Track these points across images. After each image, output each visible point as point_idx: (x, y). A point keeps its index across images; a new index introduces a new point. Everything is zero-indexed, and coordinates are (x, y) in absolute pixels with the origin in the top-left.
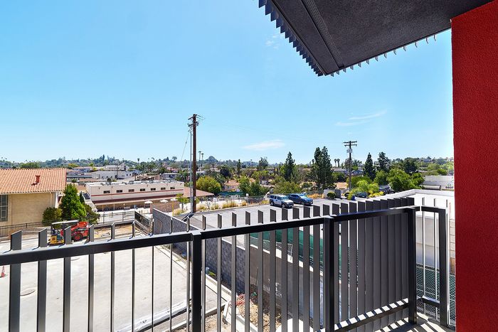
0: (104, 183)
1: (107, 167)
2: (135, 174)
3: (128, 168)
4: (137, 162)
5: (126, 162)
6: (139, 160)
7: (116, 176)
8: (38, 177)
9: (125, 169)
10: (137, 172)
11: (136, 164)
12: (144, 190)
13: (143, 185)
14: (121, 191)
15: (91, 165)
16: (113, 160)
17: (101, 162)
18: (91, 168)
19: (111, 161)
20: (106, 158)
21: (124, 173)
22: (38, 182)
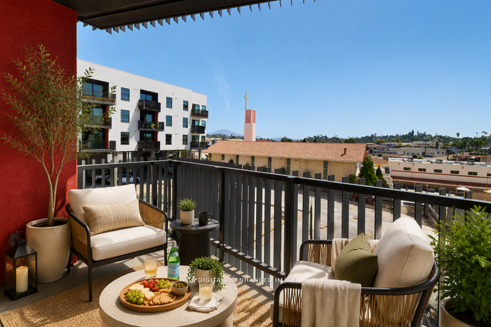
0: (405, 159)
1: (415, 143)
2: (449, 152)
3: (441, 144)
4: (457, 137)
5: (441, 137)
6: (458, 134)
7: (424, 154)
8: (345, 149)
9: (437, 145)
10: (454, 149)
11: (454, 140)
12: (457, 172)
13: (456, 166)
14: (425, 170)
15: (397, 141)
16: (424, 135)
17: (410, 137)
18: (397, 144)
19: (422, 137)
20: (415, 134)
21: (435, 151)
22: (345, 153)
